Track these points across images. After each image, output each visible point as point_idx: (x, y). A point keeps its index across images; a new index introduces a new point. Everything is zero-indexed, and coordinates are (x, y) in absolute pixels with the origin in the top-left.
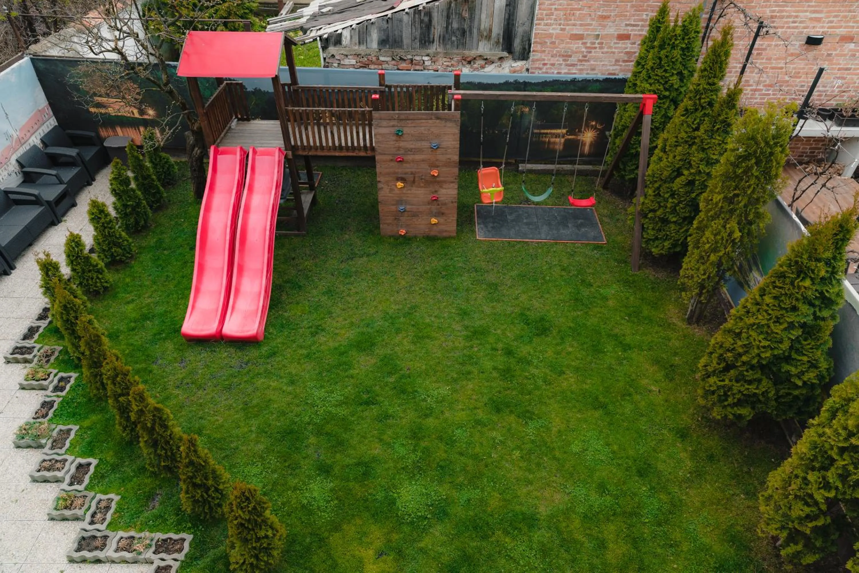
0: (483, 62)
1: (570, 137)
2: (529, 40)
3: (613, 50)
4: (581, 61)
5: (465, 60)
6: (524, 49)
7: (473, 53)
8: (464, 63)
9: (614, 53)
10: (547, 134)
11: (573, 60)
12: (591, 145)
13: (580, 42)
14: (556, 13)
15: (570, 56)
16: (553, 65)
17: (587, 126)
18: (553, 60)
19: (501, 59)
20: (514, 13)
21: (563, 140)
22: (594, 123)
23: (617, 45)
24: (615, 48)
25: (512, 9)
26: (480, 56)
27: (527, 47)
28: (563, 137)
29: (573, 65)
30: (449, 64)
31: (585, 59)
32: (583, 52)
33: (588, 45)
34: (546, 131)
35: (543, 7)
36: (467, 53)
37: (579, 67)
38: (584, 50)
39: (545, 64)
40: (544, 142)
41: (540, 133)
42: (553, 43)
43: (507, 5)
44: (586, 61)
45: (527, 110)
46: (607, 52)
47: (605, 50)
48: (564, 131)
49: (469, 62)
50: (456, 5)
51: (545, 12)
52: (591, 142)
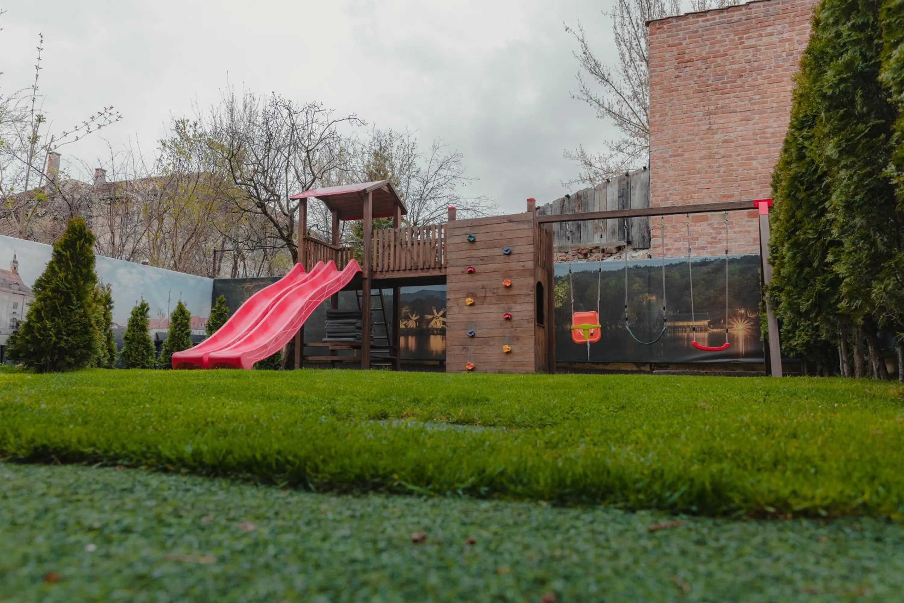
0: (600, 255)
1: (715, 330)
2: (648, 227)
3: (748, 229)
4: (709, 243)
5: (581, 253)
6: (643, 237)
7: (589, 245)
8: (580, 256)
9: (749, 232)
10: (683, 327)
11: (701, 242)
12: (746, 340)
13: (705, 223)
14: (671, 197)
15: (697, 239)
16: (678, 249)
17: (734, 315)
18: (677, 245)
19: (619, 249)
20: (627, 203)
21: (705, 335)
22: (743, 311)
23: (749, 223)
24: (749, 226)
25: (625, 200)
26: (597, 248)
27: (646, 235)
28: (706, 330)
29: (703, 248)
30: (564, 258)
31: (714, 241)
32: (711, 233)
33: (716, 226)
34: (680, 324)
35: (656, 194)
36: (582, 245)
37: (709, 250)
38: (711, 231)
39: (668, 250)
40: (682, 339)
41: (675, 327)
42: (674, 227)
43: (619, 197)
44: (716, 243)
45: (654, 298)
46: (740, 232)
47: (737, 229)
48: (706, 323)
49: (585, 256)
50: (569, 203)
51: (659, 198)
52: (745, 336)
